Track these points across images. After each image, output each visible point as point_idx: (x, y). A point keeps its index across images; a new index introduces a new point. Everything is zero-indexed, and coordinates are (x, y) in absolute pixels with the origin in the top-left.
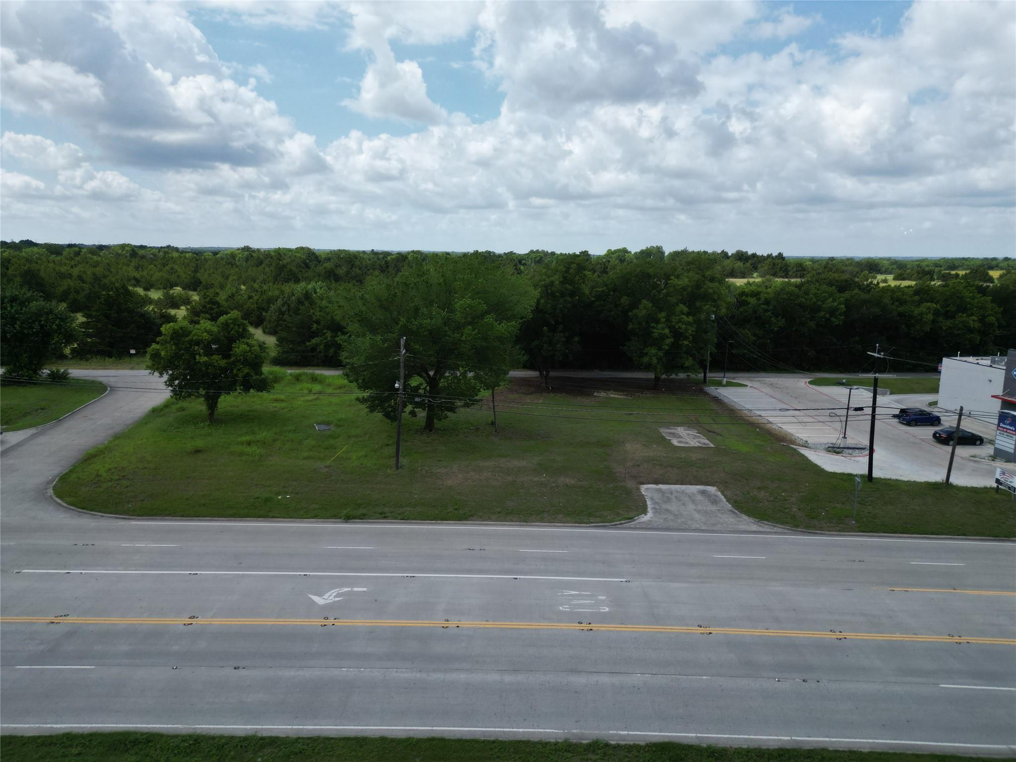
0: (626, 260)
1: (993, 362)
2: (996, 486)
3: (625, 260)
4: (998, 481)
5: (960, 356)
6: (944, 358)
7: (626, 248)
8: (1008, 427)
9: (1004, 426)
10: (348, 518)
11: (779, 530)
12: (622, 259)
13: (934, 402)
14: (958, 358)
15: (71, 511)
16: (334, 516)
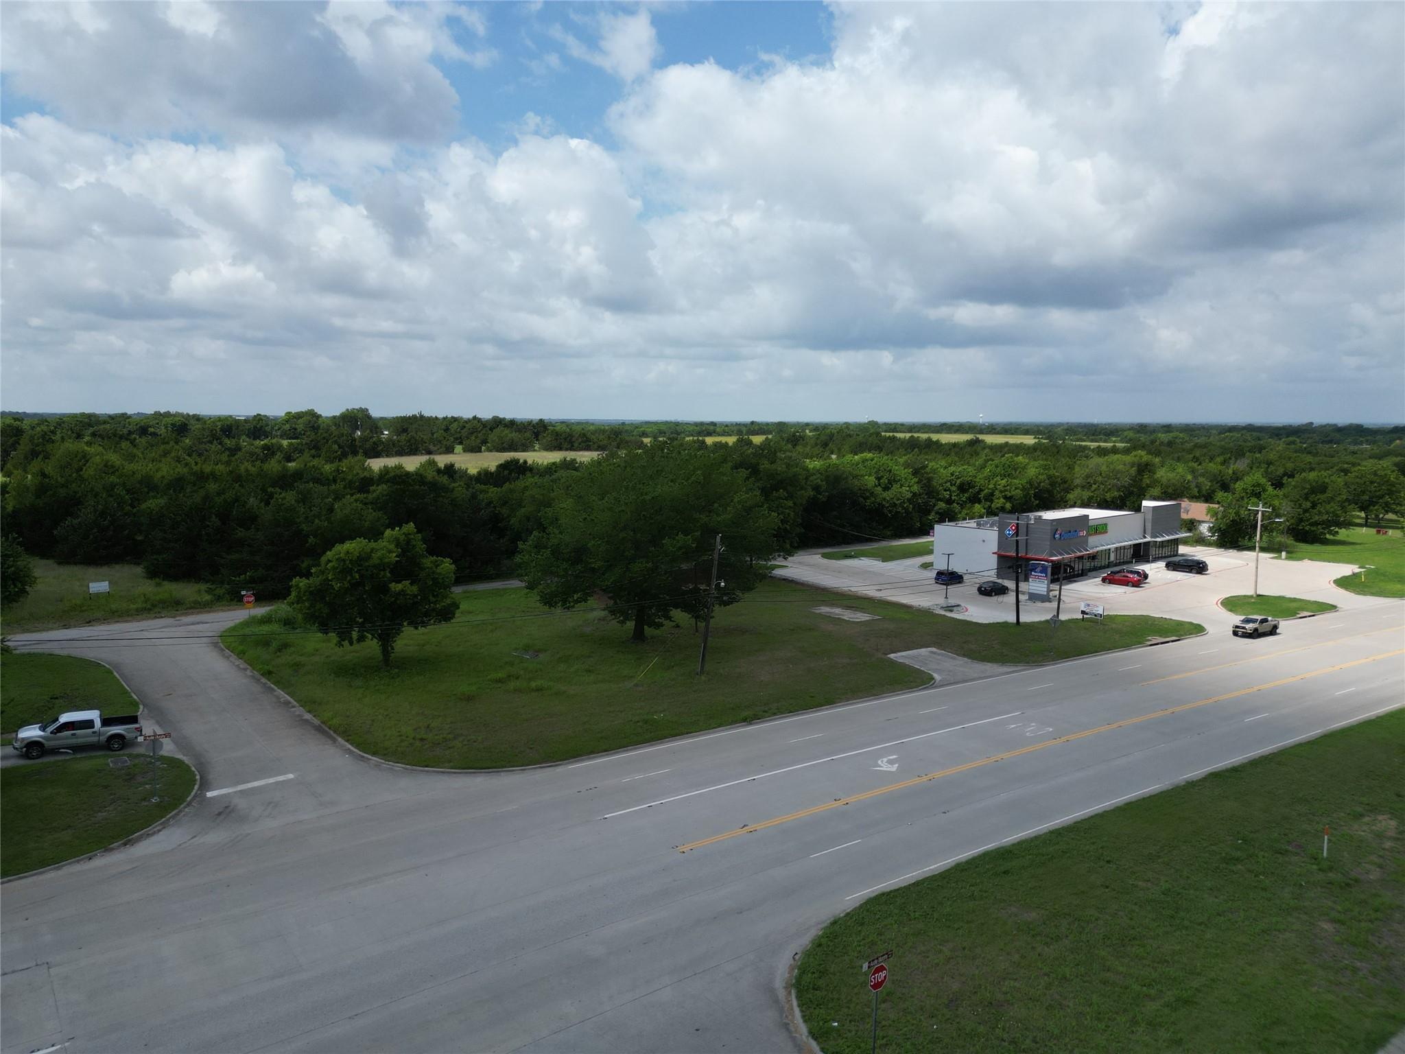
0: (321, 428)
1: (979, 524)
2: (1082, 617)
3: (319, 427)
4: (1083, 612)
5: (949, 521)
6: (935, 526)
7: (314, 410)
8: (1040, 574)
9: (1036, 574)
10: (748, 720)
11: (1019, 668)
12: (315, 425)
13: (929, 563)
14: (947, 524)
15: (473, 774)
16: (733, 722)
